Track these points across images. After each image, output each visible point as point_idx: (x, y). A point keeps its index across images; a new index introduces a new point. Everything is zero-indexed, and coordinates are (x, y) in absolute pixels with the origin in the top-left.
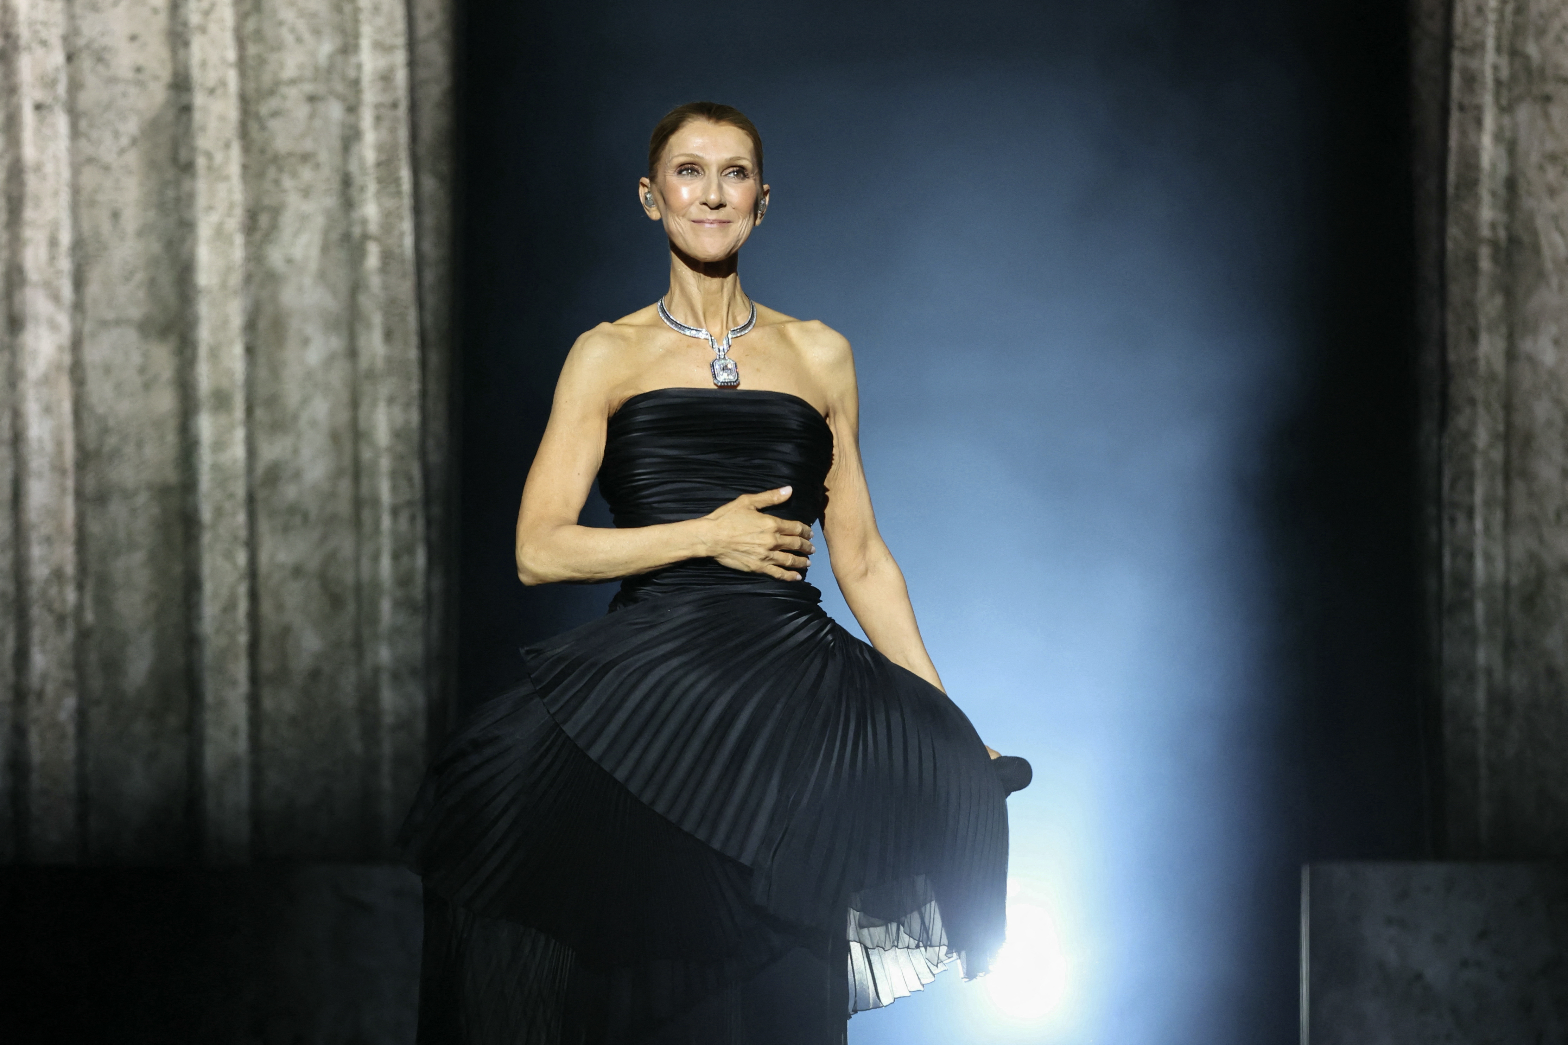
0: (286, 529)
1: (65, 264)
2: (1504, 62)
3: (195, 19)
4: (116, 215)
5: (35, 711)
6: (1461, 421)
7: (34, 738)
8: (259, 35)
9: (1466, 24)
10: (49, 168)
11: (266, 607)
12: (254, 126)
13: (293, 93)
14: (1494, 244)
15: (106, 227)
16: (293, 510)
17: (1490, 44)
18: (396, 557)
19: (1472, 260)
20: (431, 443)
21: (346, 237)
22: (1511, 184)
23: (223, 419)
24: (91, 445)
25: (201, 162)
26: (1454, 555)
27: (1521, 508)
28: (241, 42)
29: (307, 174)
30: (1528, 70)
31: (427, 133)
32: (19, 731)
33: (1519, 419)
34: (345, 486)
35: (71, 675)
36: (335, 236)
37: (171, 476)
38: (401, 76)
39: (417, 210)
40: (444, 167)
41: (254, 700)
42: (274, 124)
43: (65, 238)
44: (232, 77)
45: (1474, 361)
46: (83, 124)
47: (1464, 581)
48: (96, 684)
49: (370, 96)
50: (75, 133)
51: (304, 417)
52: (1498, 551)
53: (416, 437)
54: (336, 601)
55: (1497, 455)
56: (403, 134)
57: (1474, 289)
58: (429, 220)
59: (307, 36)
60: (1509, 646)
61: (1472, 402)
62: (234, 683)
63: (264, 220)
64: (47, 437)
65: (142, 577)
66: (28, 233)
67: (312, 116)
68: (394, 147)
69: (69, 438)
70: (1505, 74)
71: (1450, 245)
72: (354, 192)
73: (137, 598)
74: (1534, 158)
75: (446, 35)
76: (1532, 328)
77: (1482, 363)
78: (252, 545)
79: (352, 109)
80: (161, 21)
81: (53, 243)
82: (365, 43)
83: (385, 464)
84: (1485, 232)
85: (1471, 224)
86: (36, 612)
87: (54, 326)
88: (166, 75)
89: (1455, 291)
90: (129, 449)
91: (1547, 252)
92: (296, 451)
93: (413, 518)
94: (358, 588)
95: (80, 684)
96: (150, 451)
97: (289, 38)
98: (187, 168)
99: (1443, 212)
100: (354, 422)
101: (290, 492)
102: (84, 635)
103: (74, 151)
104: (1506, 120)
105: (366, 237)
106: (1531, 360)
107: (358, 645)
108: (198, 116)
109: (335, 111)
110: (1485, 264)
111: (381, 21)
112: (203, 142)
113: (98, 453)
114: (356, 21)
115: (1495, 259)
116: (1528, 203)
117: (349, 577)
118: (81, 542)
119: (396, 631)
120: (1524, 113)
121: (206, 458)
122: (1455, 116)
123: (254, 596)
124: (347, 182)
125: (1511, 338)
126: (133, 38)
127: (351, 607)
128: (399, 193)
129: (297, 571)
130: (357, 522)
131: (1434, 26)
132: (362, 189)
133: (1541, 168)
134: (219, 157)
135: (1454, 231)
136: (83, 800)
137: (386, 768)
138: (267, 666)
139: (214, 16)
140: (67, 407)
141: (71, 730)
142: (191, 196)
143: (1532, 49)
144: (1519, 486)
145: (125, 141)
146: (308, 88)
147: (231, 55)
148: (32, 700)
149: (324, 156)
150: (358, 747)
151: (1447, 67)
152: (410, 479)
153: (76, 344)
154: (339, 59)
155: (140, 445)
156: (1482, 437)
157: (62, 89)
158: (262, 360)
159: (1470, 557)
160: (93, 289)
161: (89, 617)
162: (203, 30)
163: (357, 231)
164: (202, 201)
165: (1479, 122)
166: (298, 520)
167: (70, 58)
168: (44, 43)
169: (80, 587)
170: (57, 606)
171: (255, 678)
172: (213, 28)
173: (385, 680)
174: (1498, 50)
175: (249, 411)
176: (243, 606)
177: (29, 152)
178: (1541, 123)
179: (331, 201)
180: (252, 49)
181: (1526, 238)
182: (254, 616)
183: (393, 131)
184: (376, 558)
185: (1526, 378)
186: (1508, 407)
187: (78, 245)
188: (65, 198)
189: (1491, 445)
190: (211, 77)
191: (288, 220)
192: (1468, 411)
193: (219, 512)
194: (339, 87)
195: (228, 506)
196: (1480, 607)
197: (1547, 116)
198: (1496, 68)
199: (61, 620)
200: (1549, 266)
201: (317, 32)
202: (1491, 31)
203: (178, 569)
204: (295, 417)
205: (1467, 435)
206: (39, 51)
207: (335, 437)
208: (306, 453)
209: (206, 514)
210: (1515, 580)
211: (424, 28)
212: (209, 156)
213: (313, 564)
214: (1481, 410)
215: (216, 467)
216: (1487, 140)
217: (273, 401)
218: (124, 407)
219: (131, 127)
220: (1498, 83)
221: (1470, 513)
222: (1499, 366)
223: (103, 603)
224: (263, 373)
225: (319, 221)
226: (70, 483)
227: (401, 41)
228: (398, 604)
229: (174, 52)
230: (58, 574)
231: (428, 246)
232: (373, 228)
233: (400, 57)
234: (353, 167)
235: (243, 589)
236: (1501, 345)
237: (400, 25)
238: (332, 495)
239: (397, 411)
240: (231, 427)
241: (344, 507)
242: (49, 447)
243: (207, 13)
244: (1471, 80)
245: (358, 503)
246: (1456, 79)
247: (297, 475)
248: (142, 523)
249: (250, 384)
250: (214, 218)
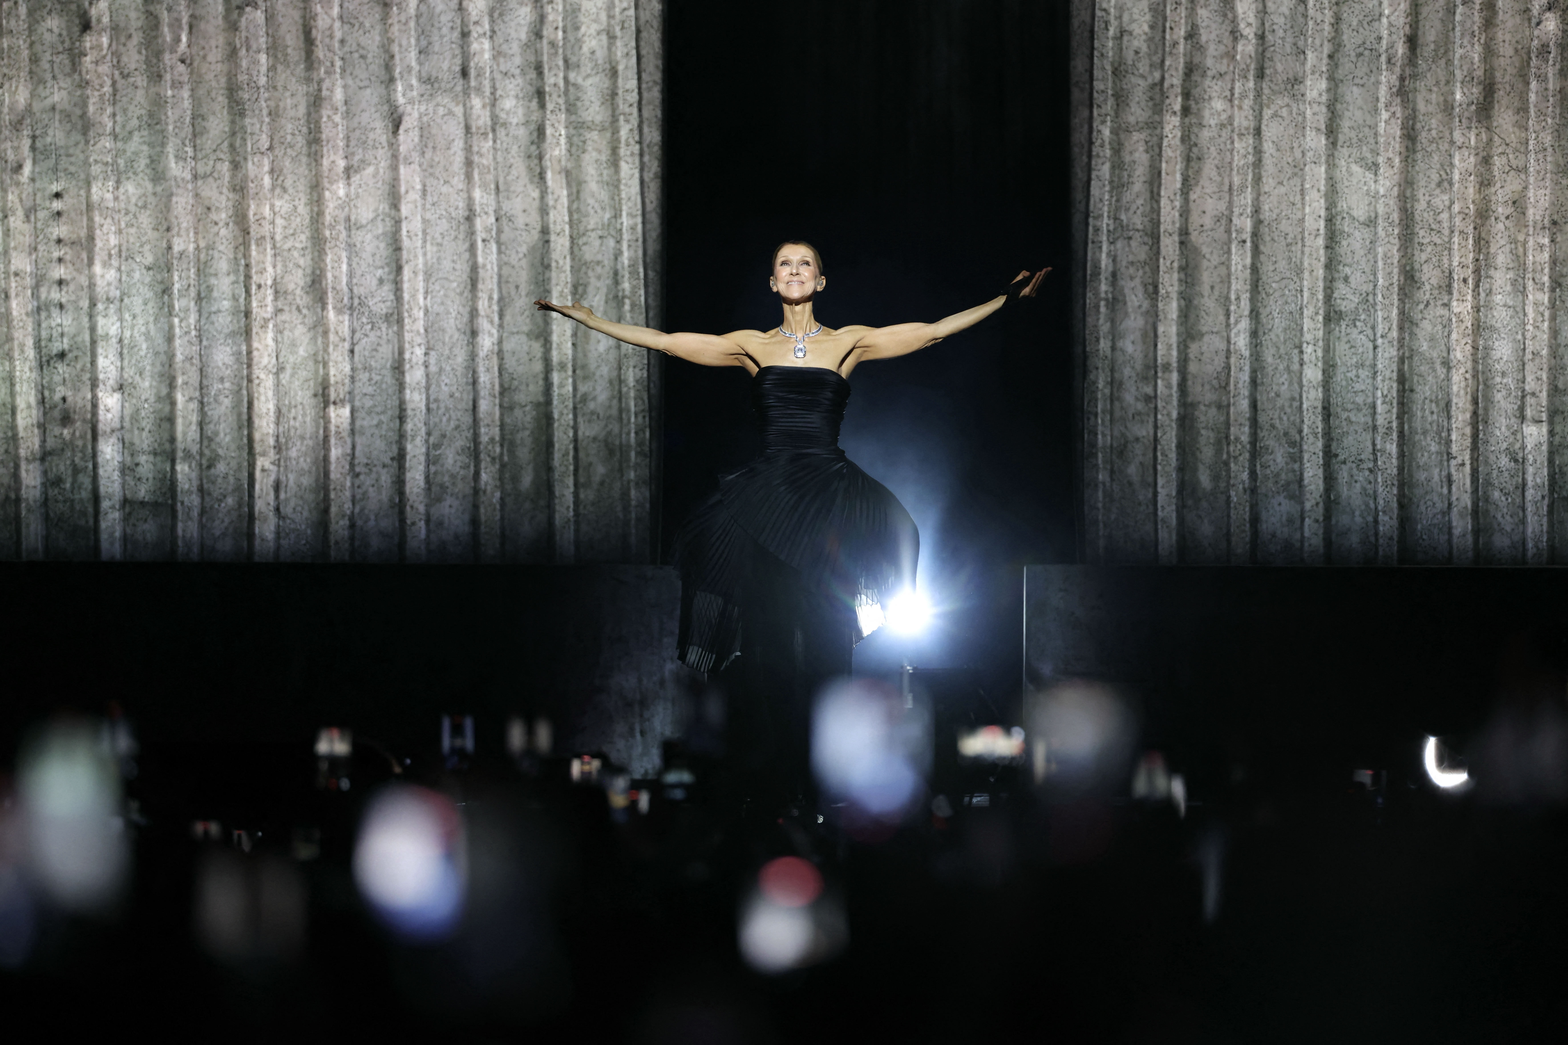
0: (590, 421)
1: (495, 308)
2: (1111, 222)
3: (551, 203)
4: (517, 287)
5: (483, 498)
6: (1092, 377)
7: (482, 510)
8: (578, 210)
9: (1095, 206)
10: (489, 267)
11: (582, 454)
12: (576, 249)
13: (593, 235)
14: (1107, 300)
15: (513, 292)
16: (593, 413)
17: (1106, 215)
18: (636, 433)
19: (1097, 307)
20: (652, 385)
21: (616, 297)
22: (1114, 275)
23: (563, 375)
24: (506, 386)
25: (554, 264)
26: (1089, 434)
27: (1118, 414)
28: (570, 213)
29: (599, 270)
30: (1122, 227)
31: (650, 252)
32: (476, 507)
33: (1117, 375)
34: (615, 402)
35: (498, 483)
36: (611, 296)
37: (541, 399)
38: (640, 227)
39: (646, 286)
40: (658, 267)
41: (576, 494)
42: (584, 248)
43: (496, 297)
44: (567, 228)
45: (1098, 350)
46: (503, 247)
47: (1094, 445)
48: (509, 487)
49: (626, 236)
50: (500, 252)
51: (598, 373)
52: (1108, 432)
53: (646, 383)
54: (611, 452)
55: (1107, 391)
56: (640, 253)
57: (1098, 319)
58: (651, 290)
59: (599, 211)
60: (1112, 472)
61: (1097, 368)
62: (568, 487)
63: (580, 289)
64: (488, 383)
65: (528, 441)
66: (480, 294)
67: (601, 245)
68: (637, 258)
69: (497, 381)
70: (1111, 228)
71: (1088, 301)
72: (619, 277)
73: (526, 450)
74: (1124, 263)
75: (659, 211)
76: (1122, 336)
77: (1101, 352)
78: (575, 428)
79: (619, 242)
80: (536, 204)
81: (490, 298)
82: (624, 214)
83: (632, 394)
84: (1103, 295)
85: (1097, 294)
86: (482, 456)
87: (491, 335)
88: (539, 228)
89: (1090, 320)
90: (523, 387)
91: (1129, 304)
92: (594, 389)
93: (644, 417)
94: (621, 445)
95: (502, 487)
96: (532, 388)
97: (592, 212)
98: (548, 267)
99: (1085, 287)
100: (619, 376)
101: (592, 405)
102: (503, 466)
103: (499, 260)
104: (1112, 248)
105: (624, 297)
106: (1122, 350)
107: (621, 470)
108: (552, 245)
109: (611, 243)
110: (1103, 309)
111: (630, 204)
112: (555, 256)
113: (509, 388)
114: (620, 203)
115: (1107, 306)
116: (1122, 283)
117: (617, 443)
118: (502, 426)
119: (637, 465)
120: (1119, 244)
121: (556, 391)
122: (1090, 245)
123: (576, 449)
124: (616, 273)
125: (1113, 341)
126: (524, 211)
127: (618, 454)
128: (638, 279)
129: (595, 439)
130: (620, 419)
131: (1081, 207)
132: (623, 277)
133: (1127, 267)
134: (561, 262)
135: (1089, 295)
136: (503, 535)
137: (633, 522)
138: (582, 480)
139: (560, 201)
140: (496, 369)
141: (498, 507)
142: (549, 279)
143: (1123, 217)
144: (1117, 404)
145: (521, 255)
146: (600, 233)
147: (567, 219)
148: (481, 493)
149: (606, 262)
150: (621, 515)
151: (1087, 224)
152: (642, 399)
153: (500, 342)
154: (613, 220)
155: (527, 385)
156: (1101, 385)
157: (494, 233)
158: (579, 349)
159: (1096, 434)
160: (508, 318)
161: (506, 458)
162: (555, 208)
163: (620, 294)
164: (554, 282)
165: (1101, 248)
166: (595, 417)
167: (497, 220)
168: (486, 213)
169: (502, 446)
170: (492, 454)
171: (576, 485)
172: (559, 207)
173: (632, 484)
174: (1109, 217)
175: (574, 371)
176: (571, 453)
177: (480, 260)
178: (1127, 249)
179: (609, 282)
180: (575, 216)
181: (1121, 298)
182: (576, 458)
183: (636, 251)
184: (628, 434)
185: (1120, 359)
186: (1112, 370)
187: (501, 299)
188: (495, 280)
189: (1105, 387)
190: (558, 228)
191: (591, 290)
192: (1094, 372)
193: (561, 414)
194: (613, 233)
195: (565, 412)
196: (1100, 455)
197: (1129, 246)
198: (1108, 225)
199: (493, 459)
200: (1130, 310)
201: (603, 209)
202: (1106, 209)
203: (544, 438)
204: (594, 374)
205: (1095, 383)
206: (485, 217)
207: (611, 382)
208: (599, 389)
209: (556, 416)
210: (1115, 445)
211: (650, 207)
212: (557, 262)
213: (602, 436)
214: (1100, 371)
215: (559, 395)
216: (1104, 256)
217: (584, 367)
218: (520, 369)
219: (524, 249)
220: (1109, 231)
221: (1096, 415)
222: (1109, 352)
223: (512, 453)
224: (580, 355)
225: (604, 290)
226: (497, 401)
227: (639, 212)
228: (637, 454)
229: (542, 218)
230: (492, 440)
231: (650, 301)
232: (627, 293)
233: (639, 220)
234: (619, 267)
235: (571, 446)
236: (1109, 344)
237: (639, 206)
238: (610, 407)
239: (637, 370)
240: (566, 379)
241: (614, 412)
242: (488, 386)
243: (556, 201)
244: (1097, 230)
245: (621, 411)
246: (1091, 229)
247: (594, 399)
248: (528, 418)
249: (574, 359)
250: (559, 288)
